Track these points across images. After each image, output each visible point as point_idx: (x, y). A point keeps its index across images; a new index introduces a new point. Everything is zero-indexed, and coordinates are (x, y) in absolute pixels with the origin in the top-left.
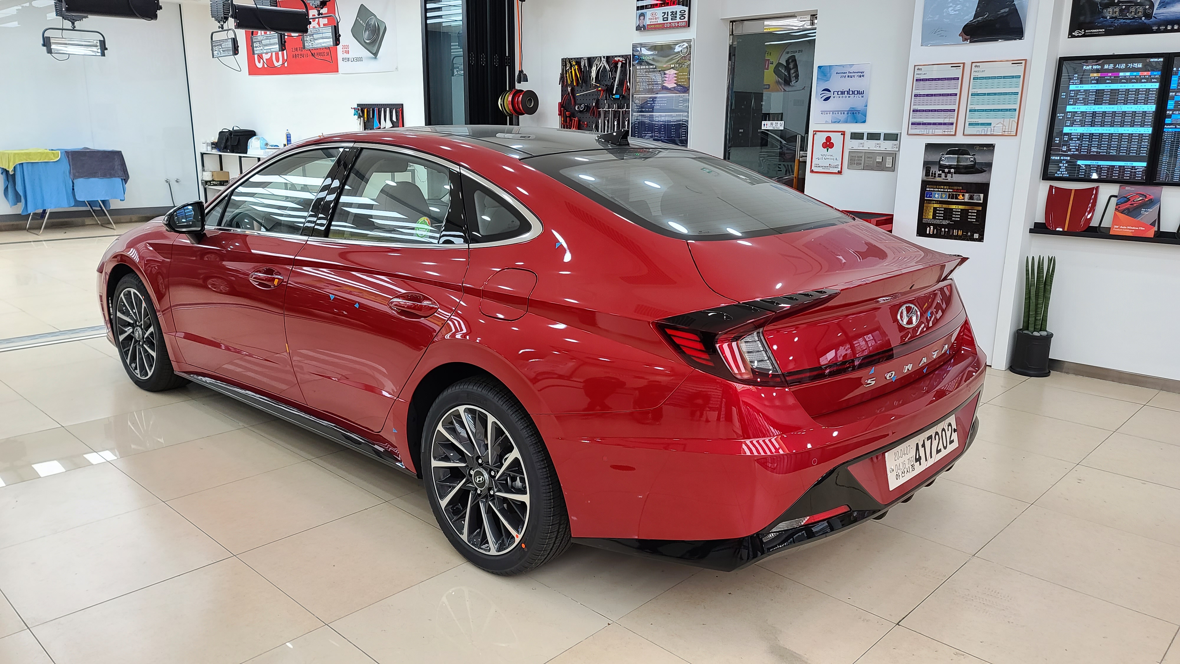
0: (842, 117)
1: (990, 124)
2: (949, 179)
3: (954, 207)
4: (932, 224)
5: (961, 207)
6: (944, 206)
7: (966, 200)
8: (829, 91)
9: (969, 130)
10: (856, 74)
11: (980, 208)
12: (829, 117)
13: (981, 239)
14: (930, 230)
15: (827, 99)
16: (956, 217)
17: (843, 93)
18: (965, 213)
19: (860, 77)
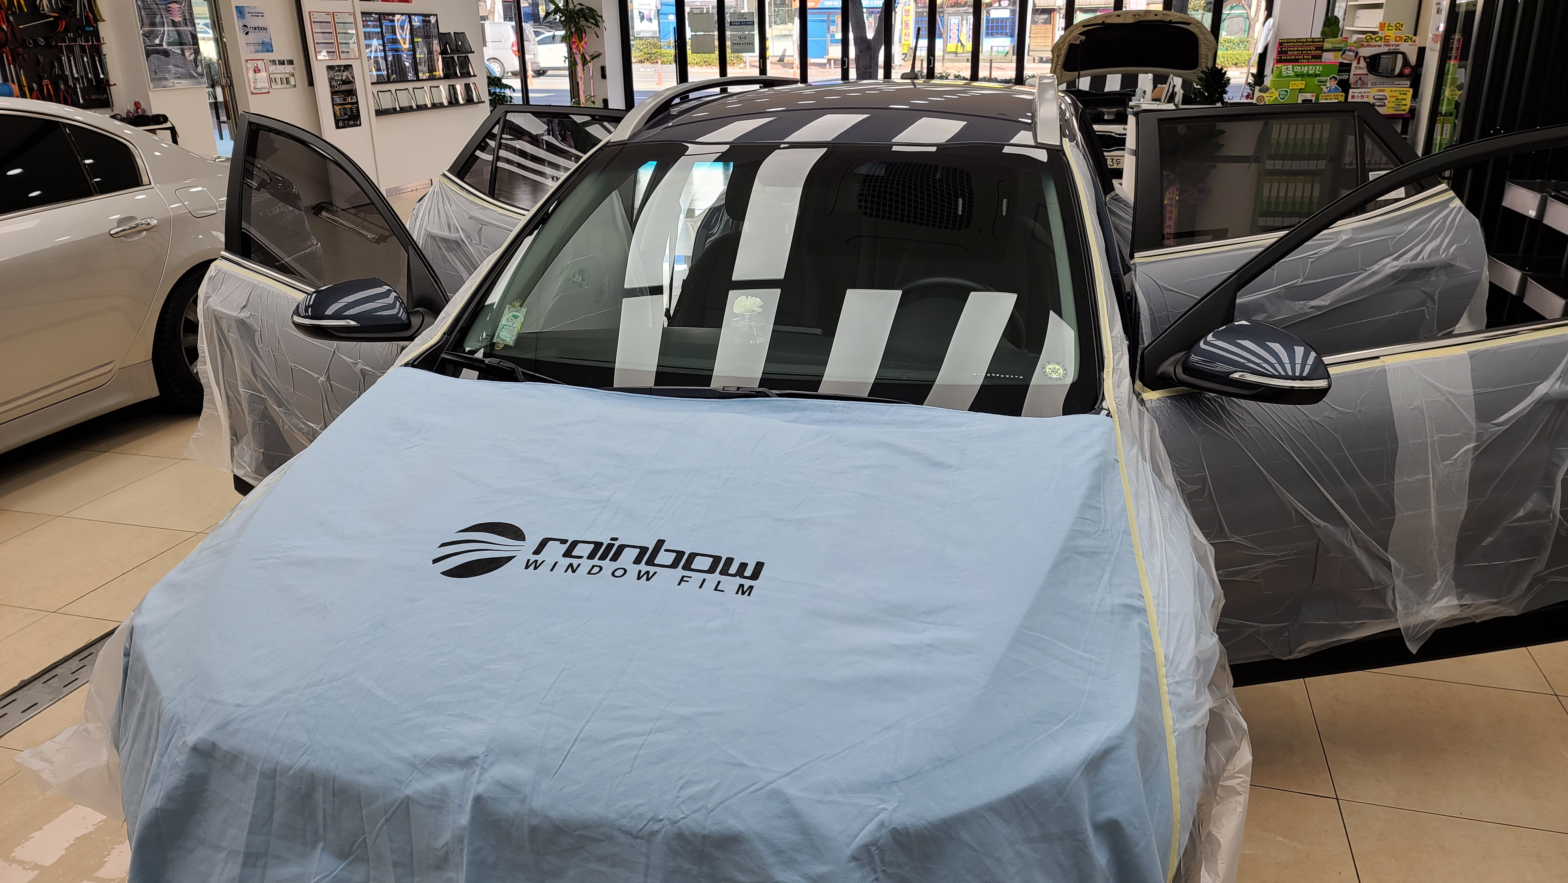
0: (260, 48)
1: (348, 52)
2: (341, 89)
3: (346, 106)
4: (342, 120)
5: (350, 106)
6: (343, 106)
7: (350, 101)
8: (247, 27)
9: (342, 56)
10: (259, 14)
11: (356, 105)
12: (252, 48)
13: (360, 125)
14: (340, 124)
15: (247, 33)
16: (349, 113)
17: (255, 29)
18: (351, 109)
19: (262, 16)
